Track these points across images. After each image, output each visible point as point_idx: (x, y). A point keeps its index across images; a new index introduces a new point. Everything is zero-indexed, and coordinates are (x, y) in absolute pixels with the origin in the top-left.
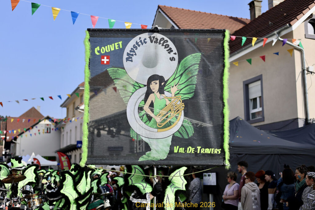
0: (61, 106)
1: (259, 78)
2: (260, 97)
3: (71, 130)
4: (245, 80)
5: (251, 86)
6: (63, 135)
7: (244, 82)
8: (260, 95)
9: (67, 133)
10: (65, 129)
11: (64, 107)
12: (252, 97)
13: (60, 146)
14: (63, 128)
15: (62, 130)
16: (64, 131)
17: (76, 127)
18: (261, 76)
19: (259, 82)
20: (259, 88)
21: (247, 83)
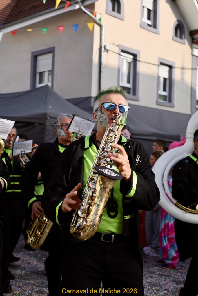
1: (51, 51)
2: (49, 71)
4: (34, 50)
5: (40, 58)
7: (32, 53)
8: (50, 68)
12: (39, 70)
18: (53, 48)
19: (50, 55)
20: (50, 60)
21: (35, 54)
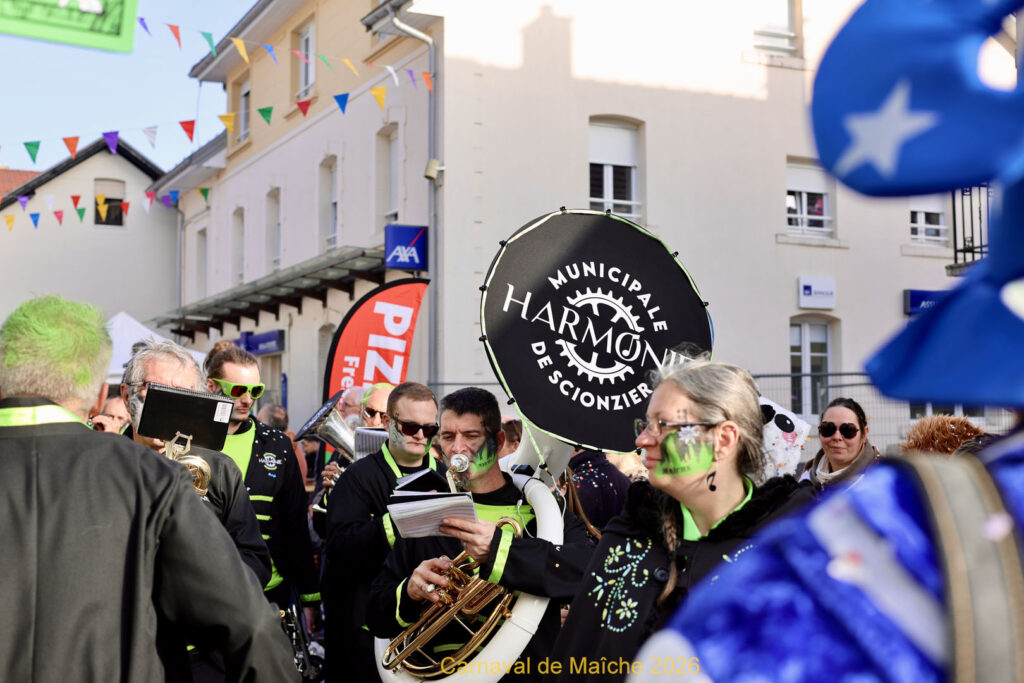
0: (195, 72)
3: (274, 194)
6: (203, 233)
9: (239, 213)
10: (215, 198)
11: (209, 79)
13: (178, 291)
14: (205, 192)
15: (192, 205)
16: (208, 208)
17: (329, 164)
